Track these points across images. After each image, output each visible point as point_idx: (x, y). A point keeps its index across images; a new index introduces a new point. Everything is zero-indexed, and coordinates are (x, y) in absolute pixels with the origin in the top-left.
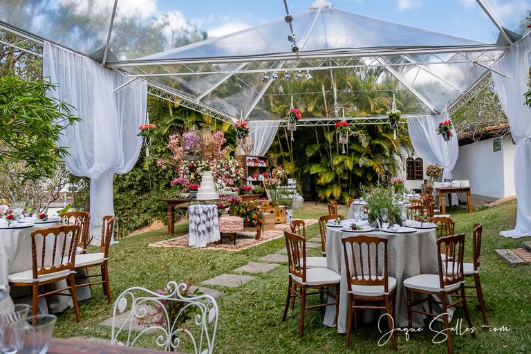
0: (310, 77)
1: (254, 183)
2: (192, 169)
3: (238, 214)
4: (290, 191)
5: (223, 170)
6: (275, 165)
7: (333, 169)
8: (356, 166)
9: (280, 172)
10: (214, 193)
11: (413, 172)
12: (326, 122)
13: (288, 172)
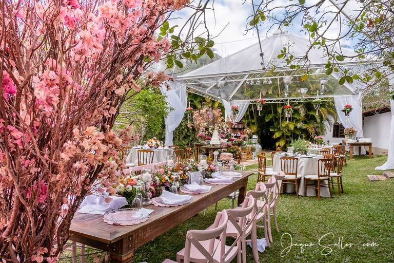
0: (271, 82)
1: (236, 137)
2: (207, 129)
3: (230, 152)
4: (254, 142)
5: (220, 130)
6: (246, 127)
7: (281, 129)
8: (296, 128)
9: (248, 131)
10: (219, 141)
11: (337, 133)
12: (278, 101)
13: (253, 131)
